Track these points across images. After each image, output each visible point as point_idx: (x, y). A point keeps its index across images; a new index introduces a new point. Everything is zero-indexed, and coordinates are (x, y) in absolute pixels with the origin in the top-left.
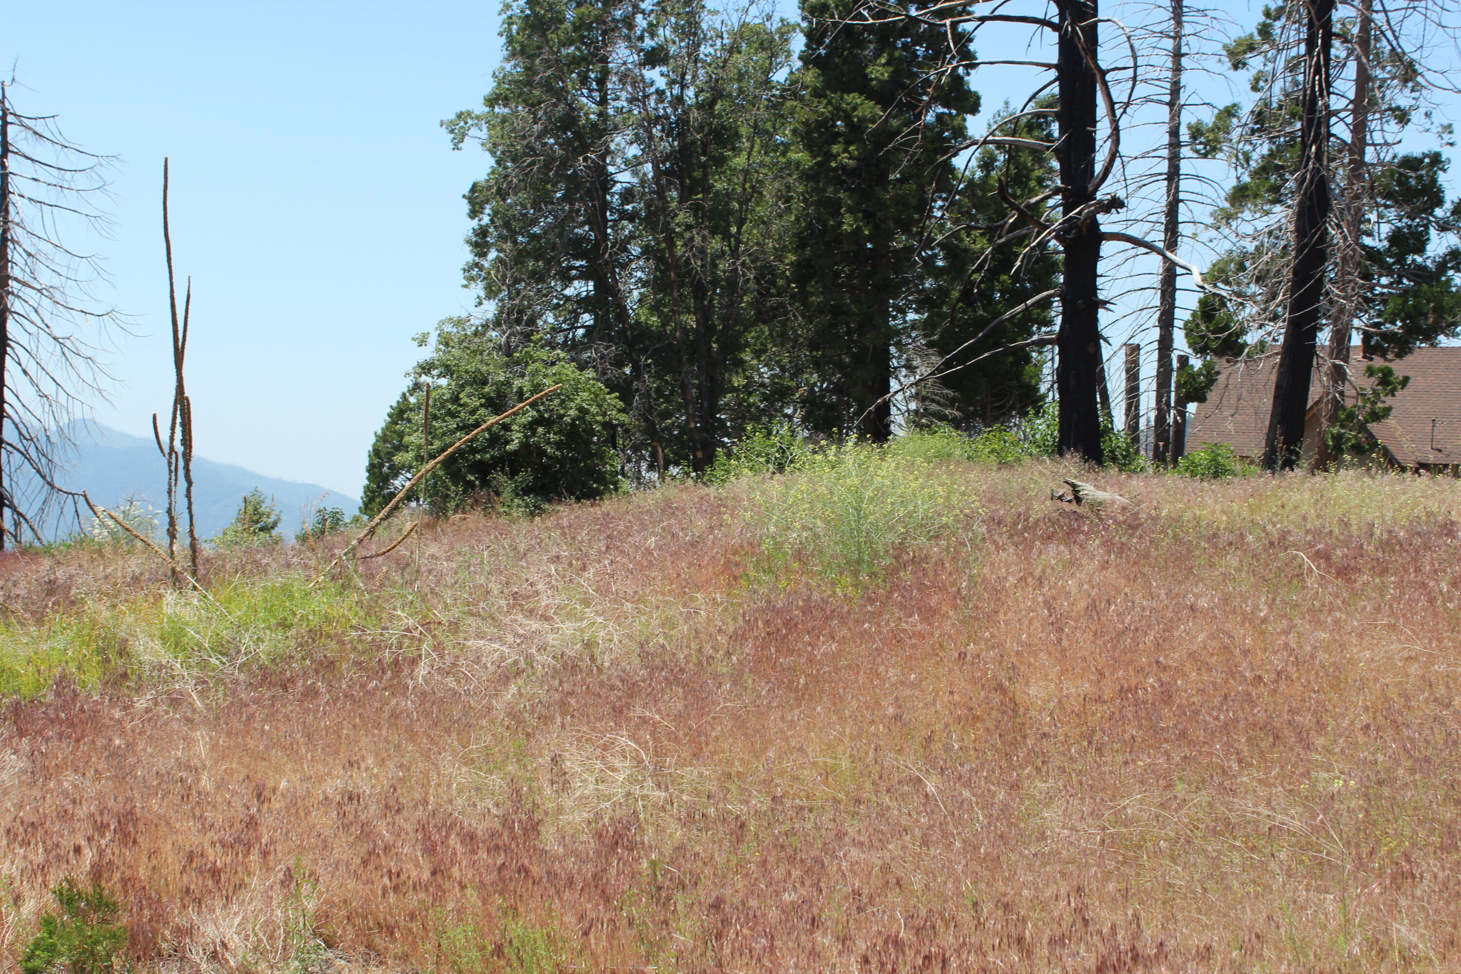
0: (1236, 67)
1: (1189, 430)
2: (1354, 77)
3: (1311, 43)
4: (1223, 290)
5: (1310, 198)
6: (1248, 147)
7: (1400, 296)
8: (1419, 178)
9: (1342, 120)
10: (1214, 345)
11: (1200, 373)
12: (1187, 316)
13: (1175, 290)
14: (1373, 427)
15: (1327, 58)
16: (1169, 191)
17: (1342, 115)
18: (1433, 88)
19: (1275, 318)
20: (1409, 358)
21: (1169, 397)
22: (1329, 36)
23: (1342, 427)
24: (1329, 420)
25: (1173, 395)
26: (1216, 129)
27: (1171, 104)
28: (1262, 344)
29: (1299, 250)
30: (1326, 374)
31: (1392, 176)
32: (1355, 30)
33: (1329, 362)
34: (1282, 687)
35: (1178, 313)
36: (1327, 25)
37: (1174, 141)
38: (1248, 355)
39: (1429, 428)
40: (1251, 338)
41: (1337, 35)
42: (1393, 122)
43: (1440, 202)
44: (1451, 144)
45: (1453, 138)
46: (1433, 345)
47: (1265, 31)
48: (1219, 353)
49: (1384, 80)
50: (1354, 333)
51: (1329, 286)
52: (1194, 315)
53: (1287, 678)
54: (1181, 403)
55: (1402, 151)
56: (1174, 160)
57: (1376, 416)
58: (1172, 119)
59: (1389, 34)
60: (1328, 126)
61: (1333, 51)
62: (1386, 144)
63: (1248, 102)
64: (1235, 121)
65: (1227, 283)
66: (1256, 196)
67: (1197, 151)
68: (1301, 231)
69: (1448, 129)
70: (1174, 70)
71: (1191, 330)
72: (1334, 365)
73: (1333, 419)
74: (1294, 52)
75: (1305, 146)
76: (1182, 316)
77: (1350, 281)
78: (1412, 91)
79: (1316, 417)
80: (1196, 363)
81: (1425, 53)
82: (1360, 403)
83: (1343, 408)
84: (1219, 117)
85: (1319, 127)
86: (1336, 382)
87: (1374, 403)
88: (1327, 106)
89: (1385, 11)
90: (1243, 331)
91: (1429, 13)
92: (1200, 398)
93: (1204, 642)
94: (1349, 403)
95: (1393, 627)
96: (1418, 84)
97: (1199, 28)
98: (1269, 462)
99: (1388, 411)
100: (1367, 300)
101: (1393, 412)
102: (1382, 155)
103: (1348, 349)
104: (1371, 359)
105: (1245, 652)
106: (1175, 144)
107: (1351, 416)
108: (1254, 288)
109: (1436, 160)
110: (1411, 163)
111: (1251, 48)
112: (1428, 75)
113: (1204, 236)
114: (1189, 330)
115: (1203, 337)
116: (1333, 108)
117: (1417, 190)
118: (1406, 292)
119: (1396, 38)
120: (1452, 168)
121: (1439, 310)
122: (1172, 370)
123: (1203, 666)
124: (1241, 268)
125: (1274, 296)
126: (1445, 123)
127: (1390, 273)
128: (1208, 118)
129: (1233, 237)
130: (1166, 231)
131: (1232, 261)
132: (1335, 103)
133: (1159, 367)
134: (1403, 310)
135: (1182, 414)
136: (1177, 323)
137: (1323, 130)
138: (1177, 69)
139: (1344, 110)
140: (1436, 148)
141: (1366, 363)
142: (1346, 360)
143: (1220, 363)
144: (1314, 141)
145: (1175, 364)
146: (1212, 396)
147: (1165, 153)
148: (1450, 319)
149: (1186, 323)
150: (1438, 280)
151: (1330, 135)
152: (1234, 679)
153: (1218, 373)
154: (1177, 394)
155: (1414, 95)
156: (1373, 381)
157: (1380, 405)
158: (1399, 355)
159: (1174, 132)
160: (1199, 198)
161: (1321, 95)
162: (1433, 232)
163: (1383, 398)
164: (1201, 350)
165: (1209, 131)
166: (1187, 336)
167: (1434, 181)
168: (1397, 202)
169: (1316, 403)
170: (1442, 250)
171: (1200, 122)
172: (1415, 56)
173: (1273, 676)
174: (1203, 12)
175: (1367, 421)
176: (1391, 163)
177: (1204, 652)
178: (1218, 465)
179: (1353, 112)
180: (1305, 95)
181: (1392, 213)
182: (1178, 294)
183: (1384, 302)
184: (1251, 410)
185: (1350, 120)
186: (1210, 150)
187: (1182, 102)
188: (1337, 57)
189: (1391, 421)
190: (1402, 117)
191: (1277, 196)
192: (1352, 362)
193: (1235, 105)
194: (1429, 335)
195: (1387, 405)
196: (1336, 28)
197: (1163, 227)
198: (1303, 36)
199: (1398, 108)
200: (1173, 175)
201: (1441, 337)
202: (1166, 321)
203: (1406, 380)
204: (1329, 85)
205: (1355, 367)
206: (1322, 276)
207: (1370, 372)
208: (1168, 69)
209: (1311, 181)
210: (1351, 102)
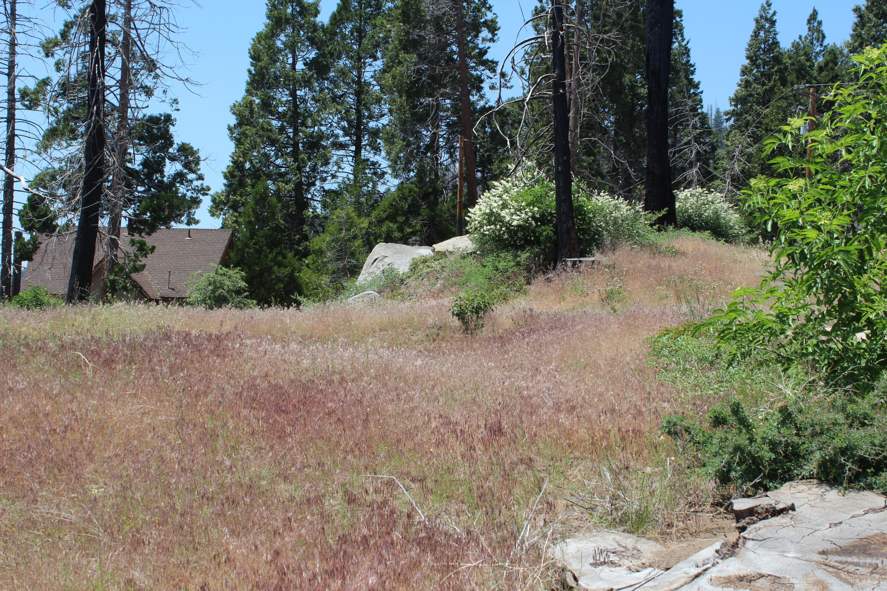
0: (47, 55)
1: (23, 279)
2: (120, 67)
3: (92, 44)
4: (42, 192)
5: (93, 138)
6: (56, 104)
7: (150, 198)
8: (159, 129)
9: (112, 92)
10: (38, 226)
11: (29, 243)
12: (20, 207)
13: (13, 191)
14: (134, 275)
15: (103, 54)
16: (8, 129)
17: (112, 89)
18: (165, 77)
19: (75, 210)
20: (154, 234)
21: (10, 258)
22: (103, 42)
23: (116, 275)
24: (109, 272)
25: (12, 256)
26: (36, 92)
27: (9, 75)
28: (67, 226)
29: (87, 169)
30: (106, 244)
31: (143, 127)
32: (121, 39)
33: (108, 237)
34: (69, 435)
35: (15, 205)
36: (103, 34)
37: (11, 98)
38: (59, 232)
39: (167, 276)
40: (61, 222)
41: (109, 41)
42: (143, 95)
43: (171, 144)
44: (178, 110)
45: (179, 107)
46: (168, 228)
47: (64, 35)
48: (41, 230)
49: (137, 70)
50: (123, 219)
51: (107, 191)
52: (25, 207)
53: (71, 429)
54: (18, 261)
55: (148, 112)
56: (11, 110)
57: (137, 269)
58: (10, 84)
59: (138, 43)
60: (104, 96)
61: (106, 50)
62: (137, 107)
63: (56, 77)
64: (49, 88)
65: (45, 187)
66: (63, 134)
67: (24, 105)
68: (88, 158)
69: (176, 101)
70: (10, 54)
71: (23, 216)
72: (111, 239)
73: (111, 271)
74: (82, 49)
75: (90, 107)
76: (17, 207)
77: (120, 189)
78: (154, 78)
79: (100, 270)
80: (27, 237)
81: (160, 55)
82: (127, 262)
83: (118, 264)
84: (38, 85)
85: (98, 95)
86: (112, 249)
87: (135, 261)
88: (103, 83)
89: (136, 29)
90: (55, 217)
91: (161, 32)
92: (30, 259)
93: (20, 410)
94: (121, 261)
95: (135, 395)
96: (156, 74)
97: (26, 29)
98: (70, 298)
99: (143, 267)
100: (130, 200)
101: (147, 267)
102: (136, 114)
103: (119, 228)
104: (133, 235)
105: (47, 415)
106: (11, 100)
107: (122, 269)
108: (61, 191)
109: (168, 119)
110: (154, 120)
111: (56, 44)
112: (163, 68)
113: (30, 158)
114: (22, 215)
115: (30, 221)
116: (107, 84)
117: (157, 136)
118: (153, 195)
119: (143, 46)
120: (177, 123)
121: (171, 207)
122: (12, 241)
123: (18, 425)
124: (53, 178)
125: (75, 196)
126: (174, 97)
127: (143, 185)
128: (32, 85)
129: (48, 159)
130: (7, 154)
131: (48, 174)
132: (108, 82)
133: (3, 239)
134: (150, 206)
135: (19, 268)
136: (15, 212)
137: (101, 97)
138: (13, 53)
139: (115, 86)
140: (169, 112)
141: (130, 238)
142: (118, 235)
143: (42, 237)
144: (96, 103)
145: (14, 237)
146: (37, 257)
147: (6, 105)
148: (178, 212)
149: (20, 211)
150: (171, 189)
151: (105, 100)
152: (38, 431)
153: (40, 243)
154: (15, 256)
155: (155, 80)
156: (135, 249)
157: (139, 263)
158: (149, 234)
159: (11, 93)
160: (27, 134)
161: (99, 76)
162: (167, 161)
163: (140, 258)
164: (29, 229)
165: (32, 93)
166: (20, 220)
167: (167, 131)
168: (146, 142)
169: (101, 262)
170: (173, 172)
171: (26, 88)
172: (154, 57)
173: (63, 429)
174: (28, 19)
175: (131, 273)
176: (142, 119)
177: (20, 417)
178: (38, 299)
179: (120, 87)
180: (89, 76)
181: (143, 149)
182: (15, 193)
183: (140, 201)
184: (62, 266)
185: (118, 92)
186: (33, 105)
187: (16, 74)
188: (110, 54)
189: (145, 272)
190: (149, 92)
191: (73, 135)
192: (121, 236)
193: (48, 78)
194: (166, 221)
195: (142, 263)
196: (109, 37)
197: (4, 151)
198: (88, 39)
199: (146, 87)
200: (11, 119)
201: (173, 223)
202: (8, 210)
203: (153, 248)
204: (104, 71)
205: (123, 240)
206: (101, 185)
207: (133, 243)
208: (7, 53)
209: (94, 127)
210: (118, 82)
